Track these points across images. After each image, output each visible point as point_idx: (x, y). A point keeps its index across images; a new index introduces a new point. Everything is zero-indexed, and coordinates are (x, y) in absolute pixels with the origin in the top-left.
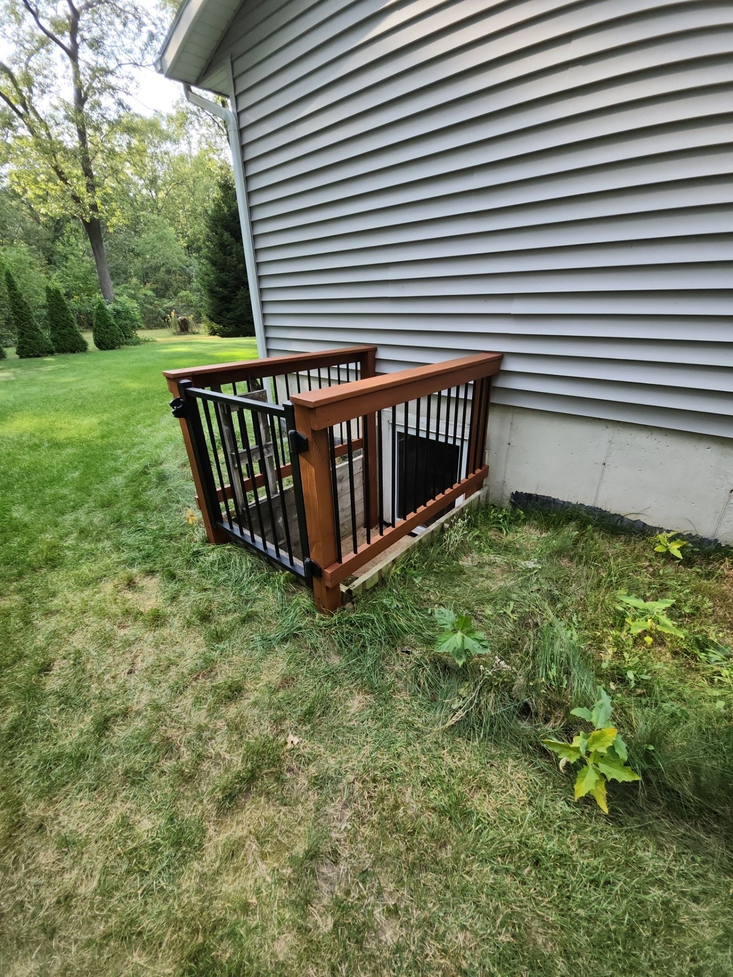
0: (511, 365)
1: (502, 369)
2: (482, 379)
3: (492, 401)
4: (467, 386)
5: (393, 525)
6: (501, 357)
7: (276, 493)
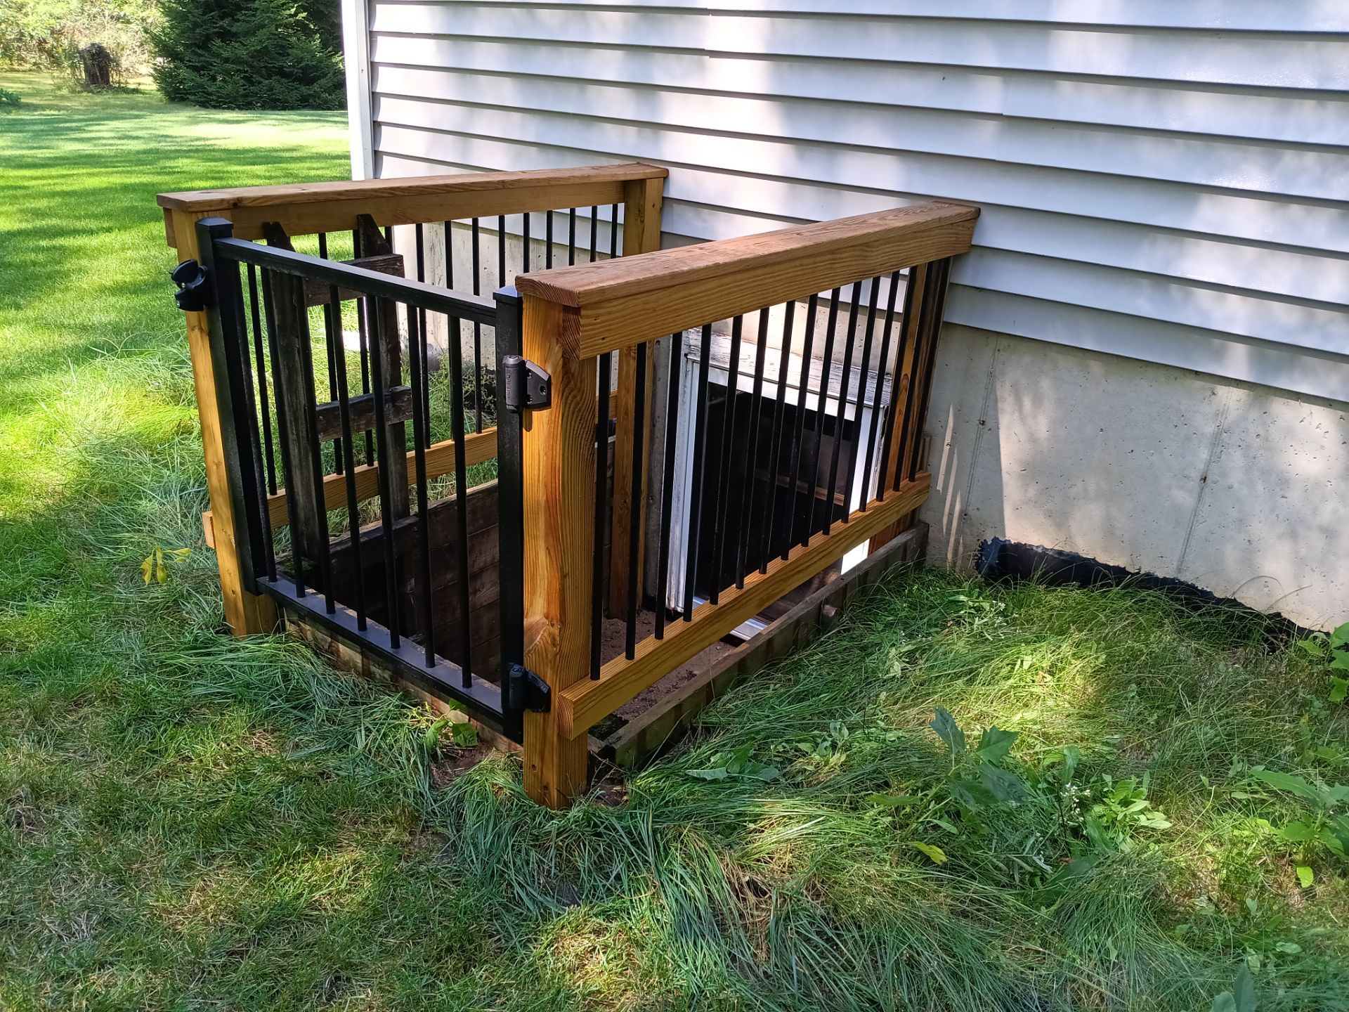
0: (995, 234)
1: (973, 243)
2: (930, 264)
3: (946, 317)
4: (895, 278)
5: (687, 614)
6: (975, 212)
7: (406, 513)
